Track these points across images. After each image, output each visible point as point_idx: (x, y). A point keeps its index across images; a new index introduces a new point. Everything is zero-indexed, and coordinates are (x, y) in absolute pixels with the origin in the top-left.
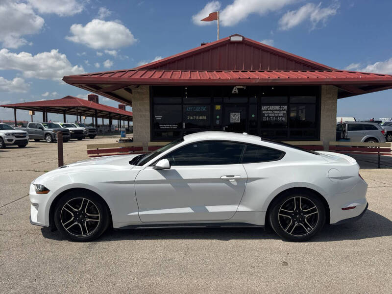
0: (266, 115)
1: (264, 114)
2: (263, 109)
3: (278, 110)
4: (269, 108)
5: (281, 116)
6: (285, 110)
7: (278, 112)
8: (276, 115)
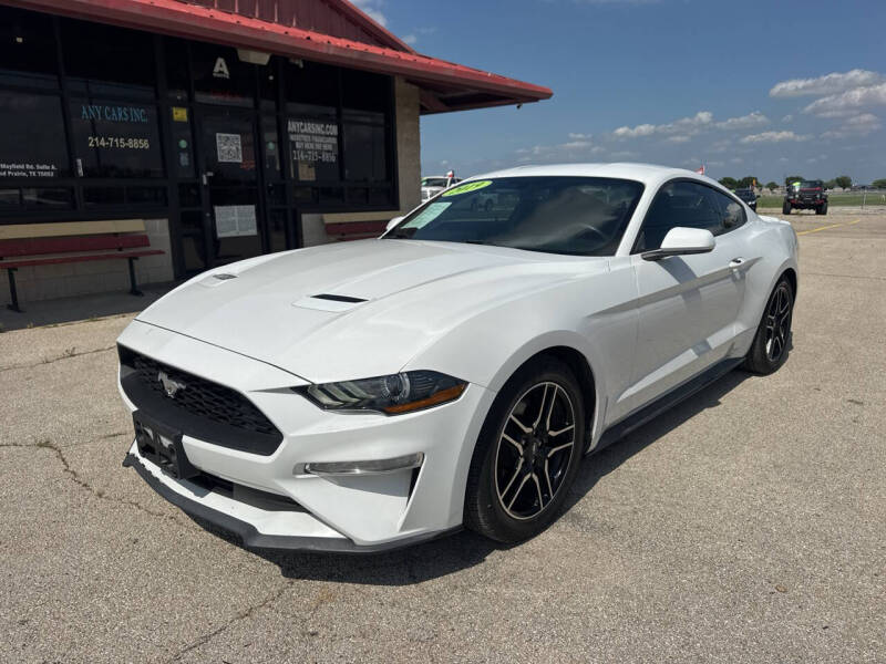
0: (298, 145)
1: (294, 143)
2: (290, 129)
3: (321, 135)
4: (303, 127)
5: (328, 151)
6: (333, 136)
7: (322, 139)
8: (318, 147)
